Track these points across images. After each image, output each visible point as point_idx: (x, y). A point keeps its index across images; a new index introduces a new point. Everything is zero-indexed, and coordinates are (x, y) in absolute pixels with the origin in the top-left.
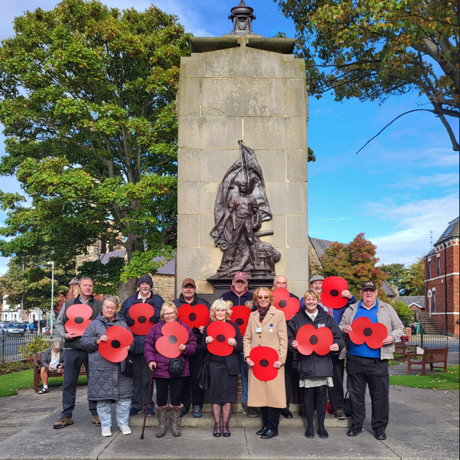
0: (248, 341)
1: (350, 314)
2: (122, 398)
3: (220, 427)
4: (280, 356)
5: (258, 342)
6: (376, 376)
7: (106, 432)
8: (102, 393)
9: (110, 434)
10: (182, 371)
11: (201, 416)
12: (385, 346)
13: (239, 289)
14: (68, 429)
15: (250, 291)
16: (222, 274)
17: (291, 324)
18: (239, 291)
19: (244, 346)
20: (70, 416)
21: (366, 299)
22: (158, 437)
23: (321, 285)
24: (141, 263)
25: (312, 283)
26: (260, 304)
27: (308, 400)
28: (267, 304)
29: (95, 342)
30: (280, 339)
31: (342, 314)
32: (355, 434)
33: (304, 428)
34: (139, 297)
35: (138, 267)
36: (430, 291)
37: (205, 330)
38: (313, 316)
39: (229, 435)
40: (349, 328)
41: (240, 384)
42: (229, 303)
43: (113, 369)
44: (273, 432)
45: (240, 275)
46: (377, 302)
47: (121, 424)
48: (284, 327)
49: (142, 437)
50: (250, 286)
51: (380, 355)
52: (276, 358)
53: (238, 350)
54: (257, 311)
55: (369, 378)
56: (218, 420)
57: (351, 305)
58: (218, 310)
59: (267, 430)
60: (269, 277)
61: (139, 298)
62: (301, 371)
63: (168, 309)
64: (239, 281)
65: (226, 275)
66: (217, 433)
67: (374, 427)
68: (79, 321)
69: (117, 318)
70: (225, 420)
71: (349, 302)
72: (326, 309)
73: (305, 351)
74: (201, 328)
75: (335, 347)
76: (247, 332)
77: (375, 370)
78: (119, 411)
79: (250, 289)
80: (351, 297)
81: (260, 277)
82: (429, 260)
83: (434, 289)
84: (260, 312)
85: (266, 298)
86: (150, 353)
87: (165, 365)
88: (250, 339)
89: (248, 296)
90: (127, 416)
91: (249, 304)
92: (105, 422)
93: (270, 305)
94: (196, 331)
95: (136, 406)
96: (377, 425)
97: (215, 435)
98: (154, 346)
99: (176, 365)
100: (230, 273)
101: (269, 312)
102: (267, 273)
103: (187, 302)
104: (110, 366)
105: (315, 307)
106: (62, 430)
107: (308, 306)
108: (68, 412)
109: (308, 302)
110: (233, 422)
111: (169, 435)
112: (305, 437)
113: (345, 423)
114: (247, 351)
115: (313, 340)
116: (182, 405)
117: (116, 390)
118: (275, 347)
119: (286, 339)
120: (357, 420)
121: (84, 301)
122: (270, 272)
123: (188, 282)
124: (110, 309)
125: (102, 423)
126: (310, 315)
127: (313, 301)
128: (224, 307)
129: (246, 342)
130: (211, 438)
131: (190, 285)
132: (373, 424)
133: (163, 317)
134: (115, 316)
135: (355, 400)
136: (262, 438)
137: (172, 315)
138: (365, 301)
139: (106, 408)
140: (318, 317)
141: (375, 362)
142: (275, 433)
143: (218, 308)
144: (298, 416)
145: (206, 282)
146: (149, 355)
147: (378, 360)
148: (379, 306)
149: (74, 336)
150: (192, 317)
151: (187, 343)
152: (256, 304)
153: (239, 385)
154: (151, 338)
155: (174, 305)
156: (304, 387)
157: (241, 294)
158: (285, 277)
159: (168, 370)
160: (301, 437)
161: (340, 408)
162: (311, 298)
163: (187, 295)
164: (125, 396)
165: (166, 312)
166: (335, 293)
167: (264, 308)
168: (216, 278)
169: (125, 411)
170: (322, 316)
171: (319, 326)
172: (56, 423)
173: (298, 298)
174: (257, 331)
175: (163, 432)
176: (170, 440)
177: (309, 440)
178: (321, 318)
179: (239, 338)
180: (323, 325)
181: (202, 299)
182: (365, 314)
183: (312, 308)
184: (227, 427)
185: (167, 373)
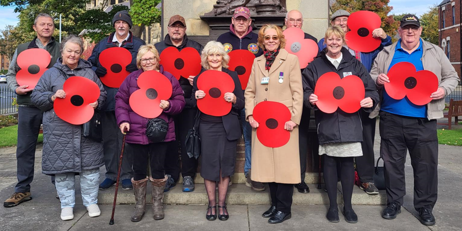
0: (251, 95)
1: (384, 59)
2: (87, 170)
3: (215, 207)
4: (293, 115)
5: (262, 96)
6: (421, 141)
7: (67, 213)
8: (59, 163)
9: (71, 217)
10: (164, 135)
11: (192, 190)
12: (434, 101)
13: (241, 28)
14: (22, 207)
15: (255, 32)
16: (219, 10)
17: (308, 73)
18: (239, 30)
19: (246, 102)
20: (28, 189)
21: (406, 38)
22: (133, 220)
23: (346, 23)
24: (142, 10)
25: (334, 19)
26: (267, 47)
27: (330, 171)
28: (276, 47)
29: (50, 99)
30: (293, 92)
31: (373, 59)
32: (393, 216)
33: (324, 207)
34: (115, 39)
35: (139, 14)
36: (444, 40)
37: (195, 80)
38: (336, 61)
39: (227, 217)
40: (385, 78)
41: (243, 148)
42: (228, 47)
43: (73, 133)
44: (283, 215)
45: (241, 11)
46: (422, 44)
47: (88, 203)
48: (298, 77)
49: (112, 222)
50: (255, 25)
51: (426, 114)
52: (288, 117)
53: (238, 108)
54: (263, 56)
55: (411, 144)
56: (212, 198)
57: (386, 48)
58: (212, 55)
59: (276, 211)
60: (278, 14)
61: (114, 41)
62: (322, 134)
63: (147, 54)
64: (240, 18)
65: (224, 12)
66: (211, 216)
67: (418, 206)
68: (33, 71)
69: (81, 66)
70: (222, 197)
71: (383, 43)
72: (352, 53)
73: (327, 108)
74: (191, 78)
75: (367, 102)
76: (250, 83)
77: (420, 133)
78: (84, 186)
79: (254, 29)
80: (385, 37)
81: (268, 14)
82: (444, 9)
83: (448, 38)
84: (266, 56)
85: (275, 38)
86: (122, 111)
87: (142, 127)
88: (254, 92)
89: (252, 37)
90: (94, 192)
91: (253, 48)
92: (66, 201)
93: (279, 48)
94: (184, 81)
95: (111, 177)
96: (422, 205)
97: (208, 217)
98: (127, 102)
99: (156, 127)
100: (230, 9)
101: (278, 57)
102: (277, 9)
103: (175, 44)
104: (70, 129)
105: (339, 49)
106: (14, 210)
107: (330, 48)
108: (24, 185)
109: (329, 42)
110: (233, 198)
111: (149, 218)
112: (326, 221)
113: (376, 200)
114: (249, 109)
115: (338, 94)
116: (166, 177)
117: (77, 159)
118: (287, 102)
119: (301, 92)
120: (395, 197)
121: (42, 45)
122: (280, 7)
123: (177, 20)
124: (73, 54)
125: (63, 201)
126: (332, 60)
127: (337, 41)
128: (221, 52)
129: (248, 96)
130: (203, 221)
131: (179, 23)
132: (416, 202)
133: (140, 64)
134: (78, 63)
135: (391, 171)
136: (269, 221)
137: (151, 61)
138: (405, 42)
139: (66, 182)
140: (343, 63)
141: (420, 123)
142: (287, 214)
143: (211, 52)
144: (316, 190)
145: (200, 21)
146: (121, 114)
147: (424, 121)
148: (424, 49)
149: (27, 90)
150: (179, 64)
151: (171, 99)
152: (262, 47)
153: (241, 150)
154: (124, 91)
155: (154, 49)
156: (324, 155)
157: (244, 35)
158: (300, 12)
159: (147, 134)
160: (321, 221)
161: (371, 180)
162: (335, 37)
163: (174, 37)
164: (90, 168)
165: (144, 57)
166: (364, 32)
167: (272, 52)
168: (213, 15)
169: (93, 185)
170: (349, 62)
171: (345, 74)
172: (8, 200)
173: (315, 40)
174: (262, 82)
175: (140, 214)
176: (148, 225)
177: (332, 225)
178: (346, 64)
179: (239, 92)
180: (350, 73)
181: (193, 42)
182: (406, 59)
183: (334, 50)
184: (225, 207)
185: (145, 137)
